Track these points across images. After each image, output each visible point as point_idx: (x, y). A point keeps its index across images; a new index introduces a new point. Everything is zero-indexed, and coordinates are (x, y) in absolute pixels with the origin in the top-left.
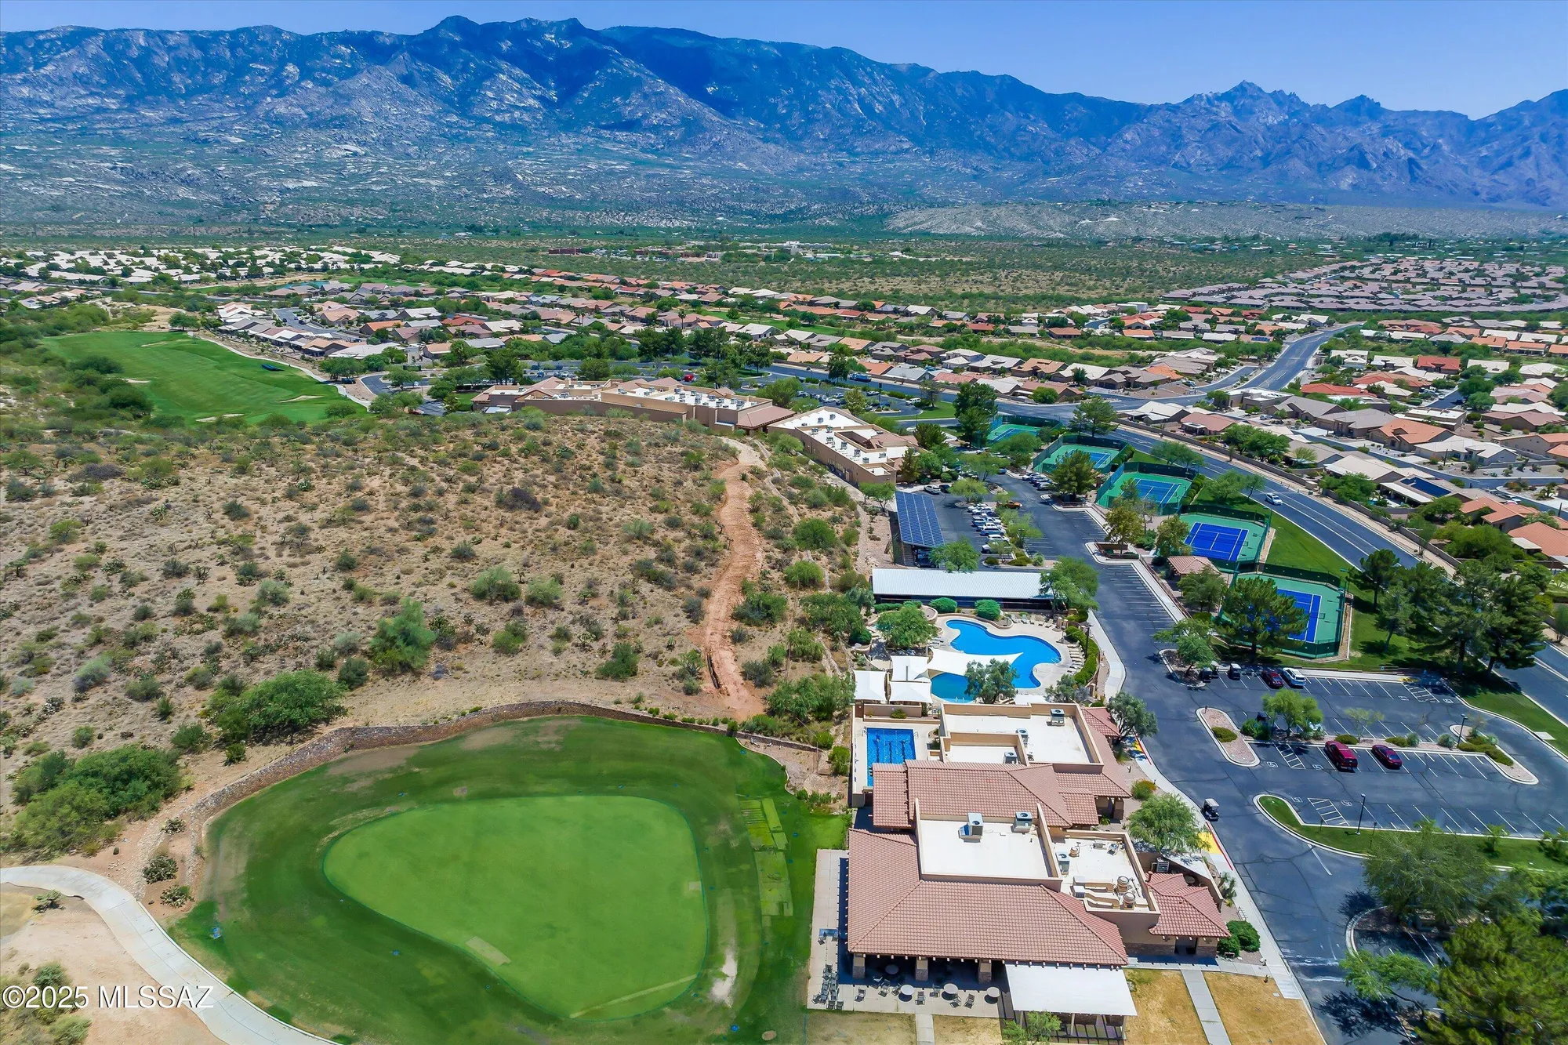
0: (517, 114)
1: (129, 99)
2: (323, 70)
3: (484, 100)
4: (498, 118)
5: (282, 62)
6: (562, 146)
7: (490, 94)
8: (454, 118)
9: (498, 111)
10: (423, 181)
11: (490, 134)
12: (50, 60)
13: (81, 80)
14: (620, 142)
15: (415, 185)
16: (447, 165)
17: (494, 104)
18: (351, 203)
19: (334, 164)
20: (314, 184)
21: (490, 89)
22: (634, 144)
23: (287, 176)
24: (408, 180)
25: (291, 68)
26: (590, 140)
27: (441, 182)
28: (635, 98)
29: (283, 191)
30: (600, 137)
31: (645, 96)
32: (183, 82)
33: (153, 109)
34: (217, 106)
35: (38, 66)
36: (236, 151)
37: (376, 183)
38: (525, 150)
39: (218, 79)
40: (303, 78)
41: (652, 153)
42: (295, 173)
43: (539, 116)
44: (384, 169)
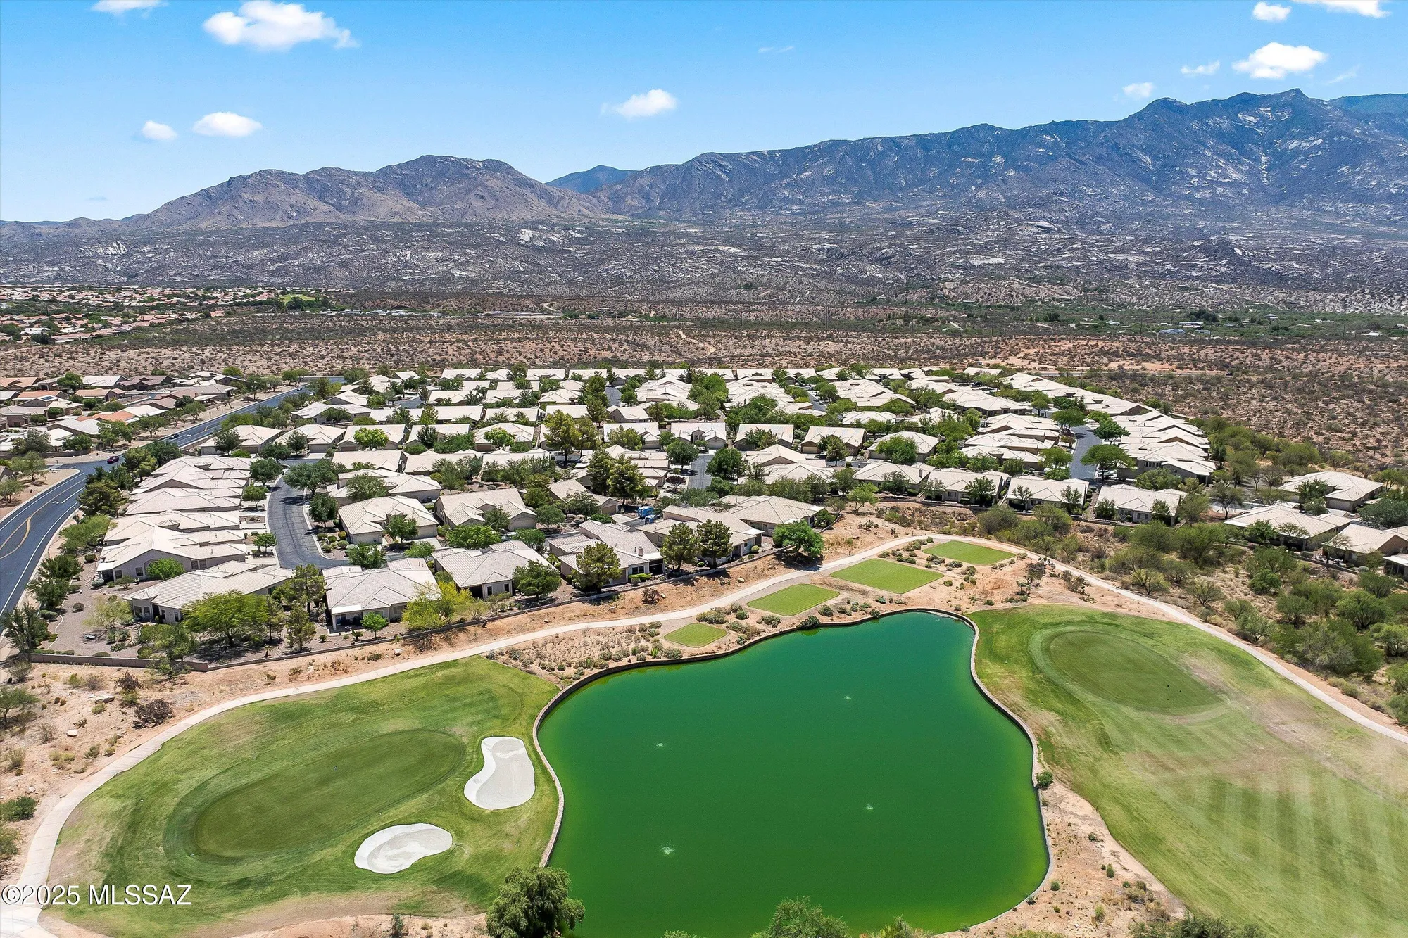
0: (1220, 190)
1: (860, 194)
2: (1028, 158)
3: (1184, 177)
4: (1198, 195)
5: (991, 154)
6: (1272, 221)
7: (1191, 171)
8: (1150, 197)
9: (1197, 189)
10: (1119, 256)
11: (1188, 211)
12: (809, 167)
13: (829, 181)
14: (1345, 215)
15: (1111, 261)
16: (1146, 241)
17: (1194, 181)
18: (1037, 280)
19: (1025, 241)
20: (1001, 261)
21: (1191, 166)
22: (1363, 216)
23: (975, 253)
24: (1102, 256)
25: (997, 159)
26: (1305, 213)
27: (1140, 259)
28: (1370, 166)
29: (968, 268)
30: (1318, 210)
31: (1382, 162)
32: (905, 178)
33: (876, 201)
34: (928, 196)
35: (800, 172)
36: (931, 231)
37: (1068, 260)
38: (1228, 225)
39: (934, 172)
40: (1007, 167)
41: (1390, 225)
42: (984, 250)
43: (1245, 192)
44: (1077, 245)
